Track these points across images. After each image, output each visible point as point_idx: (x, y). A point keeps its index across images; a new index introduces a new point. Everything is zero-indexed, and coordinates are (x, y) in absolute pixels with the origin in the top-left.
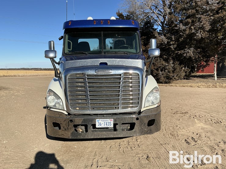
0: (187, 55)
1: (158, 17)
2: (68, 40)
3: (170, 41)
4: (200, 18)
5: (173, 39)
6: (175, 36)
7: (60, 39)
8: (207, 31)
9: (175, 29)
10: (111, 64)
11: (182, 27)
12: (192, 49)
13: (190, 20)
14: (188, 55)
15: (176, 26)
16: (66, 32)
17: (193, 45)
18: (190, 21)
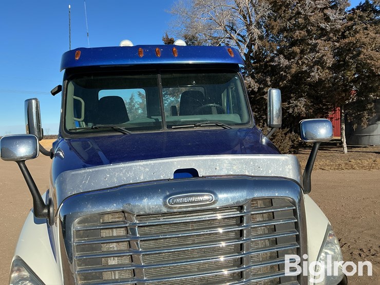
0: (294, 110)
1: (238, 45)
2: (75, 95)
3: (262, 86)
4: (316, 45)
5: (269, 83)
6: (271, 77)
7: (54, 94)
8: (329, 68)
9: (271, 66)
10: (207, 174)
11: (284, 62)
12: (303, 100)
13: (297, 49)
14: (296, 110)
15: (272, 60)
16: (67, 77)
17: (304, 93)
18: (298, 51)
